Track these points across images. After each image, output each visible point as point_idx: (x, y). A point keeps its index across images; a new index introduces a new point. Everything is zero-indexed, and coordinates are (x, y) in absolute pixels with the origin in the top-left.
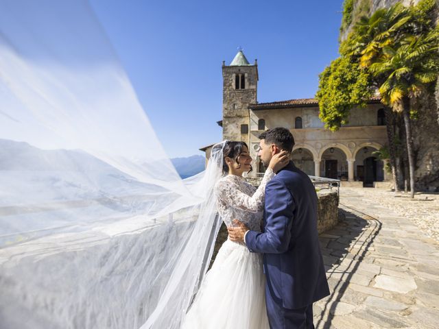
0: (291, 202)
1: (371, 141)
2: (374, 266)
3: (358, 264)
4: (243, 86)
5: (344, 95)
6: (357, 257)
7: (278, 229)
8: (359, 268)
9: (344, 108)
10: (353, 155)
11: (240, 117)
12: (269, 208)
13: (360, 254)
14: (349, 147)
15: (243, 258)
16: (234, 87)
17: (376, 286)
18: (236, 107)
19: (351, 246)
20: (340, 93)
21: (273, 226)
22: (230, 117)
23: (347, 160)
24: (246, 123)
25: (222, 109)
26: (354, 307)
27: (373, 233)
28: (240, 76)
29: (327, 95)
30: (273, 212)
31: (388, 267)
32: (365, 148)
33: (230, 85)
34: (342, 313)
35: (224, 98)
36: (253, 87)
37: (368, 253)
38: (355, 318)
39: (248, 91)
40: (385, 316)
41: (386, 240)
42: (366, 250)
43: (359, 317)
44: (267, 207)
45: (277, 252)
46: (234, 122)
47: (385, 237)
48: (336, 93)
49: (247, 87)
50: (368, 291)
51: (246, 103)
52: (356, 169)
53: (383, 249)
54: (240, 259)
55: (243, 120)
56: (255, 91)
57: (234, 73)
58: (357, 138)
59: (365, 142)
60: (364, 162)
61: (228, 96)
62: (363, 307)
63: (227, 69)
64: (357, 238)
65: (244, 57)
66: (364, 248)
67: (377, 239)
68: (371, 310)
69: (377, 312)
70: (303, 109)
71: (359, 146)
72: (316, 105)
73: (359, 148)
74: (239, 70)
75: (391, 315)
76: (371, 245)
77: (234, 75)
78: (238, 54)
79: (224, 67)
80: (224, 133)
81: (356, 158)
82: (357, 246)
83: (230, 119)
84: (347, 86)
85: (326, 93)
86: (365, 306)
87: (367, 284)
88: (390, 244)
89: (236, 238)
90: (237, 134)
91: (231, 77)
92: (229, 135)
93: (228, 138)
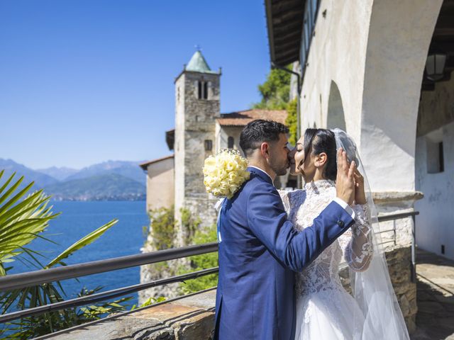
4: (206, 96)
11: (204, 131)
16: (197, 96)
18: (199, 119)
22: (192, 131)
25: (183, 121)
28: (203, 83)
36: (217, 98)
39: (211, 103)
46: (196, 137)
49: (209, 98)
51: (210, 116)
55: (207, 135)
56: (217, 103)
57: (196, 79)
61: (190, 106)
63: (188, 74)
65: (204, 61)
74: (202, 77)
77: (196, 82)
78: (196, 55)
79: (186, 72)
80: (186, 149)
83: (192, 133)
90: (200, 151)
91: (193, 84)
92: (192, 151)
93: (190, 154)
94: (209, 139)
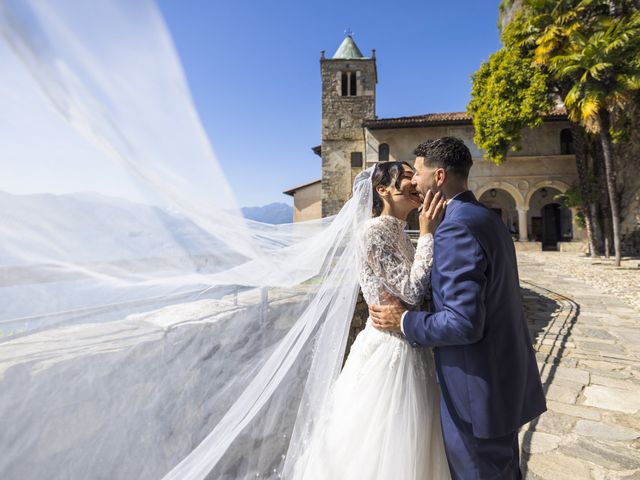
0: (481, 257)
1: (552, 179)
2: (578, 371)
3: (553, 370)
4: (354, 92)
5: (512, 107)
6: (551, 359)
7: (465, 304)
8: (556, 375)
9: (513, 126)
10: (525, 199)
11: (350, 140)
12: (445, 269)
13: (555, 354)
14: (520, 188)
15: (398, 359)
16: (340, 93)
17: (587, 403)
18: (343, 124)
19: (539, 342)
20: (506, 103)
21: (455, 299)
22: (333, 140)
23: (517, 208)
24: (359, 150)
25: (321, 127)
26: (558, 439)
27: (569, 321)
28: (349, 75)
29: (484, 107)
30: (453, 275)
31: (601, 372)
32: (543, 190)
33: (333, 89)
34: (542, 450)
35: (324, 110)
36: (369, 93)
37: (565, 352)
38: (565, 458)
39: (361, 99)
40: (609, 451)
41: (590, 330)
42: (563, 347)
43: (571, 455)
44: (440, 268)
45: (467, 342)
46: (339, 148)
47: (587, 326)
48: (500, 104)
49: (359, 93)
50: (576, 411)
51: (359, 118)
52: (530, 223)
53: (588, 345)
54: (393, 361)
55: (355, 144)
56: (372, 100)
57: (341, 70)
58: (531, 174)
59: (543, 180)
60: (542, 210)
61: (330, 107)
62: (572, 439)
63: (327, 63)
64: (546, 329)
65: (354, 44)
66: (558, 344)
67: (576, 329)
68: (587, 442)
69: (596, 445)
70: (448, 128)
71: (534, 185)
72: (468, 123)
73: (534, 190)
74: (348, 66)
75: (619, 449)
76: (569, 339)
77: (339, 74)
78: (346, 41)
79: (323, 61)
80: (323, 166)
81: (530, 205)
82: (549, 342)
83: (334, 143)
84: (516, 93)
85: (483, 103)
86: (576, 437)
87: (573, 400)
88: (596, 336)
89: (387, 323)
90: (344, 167)
91: (334, 77)
92: (332, 169)
93: (330, 173)
94: (357, 150)
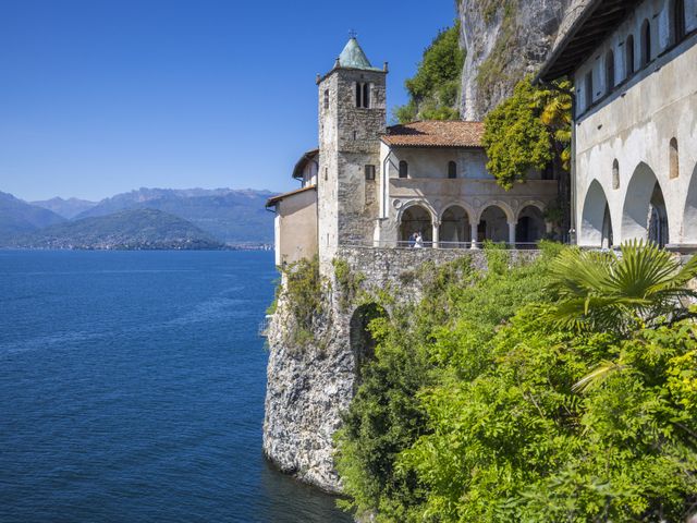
4: (366, 104)
11: (364, 153)
16: (355, 104)
18: (357, 136)
22: (348, 152)
28: (362, 85)
33: (348, 100)
35: (339, 120)
36: (381, 106)
39: (373, 112)
46: (354, 161)
49: (371, 106)
51: (372, 131)
55: (368, 158)
61: (345, 118)
70: (458, 151)
74: (362, 76)
77: (354, 84)
78: (350, 45)
79: (339, 69)
80: (339, 178)
83: (349, 156)
90: (358, 180)
91: (349, 86)
92: (348, 181)
93: (346, 185)
94: (371, 164)
